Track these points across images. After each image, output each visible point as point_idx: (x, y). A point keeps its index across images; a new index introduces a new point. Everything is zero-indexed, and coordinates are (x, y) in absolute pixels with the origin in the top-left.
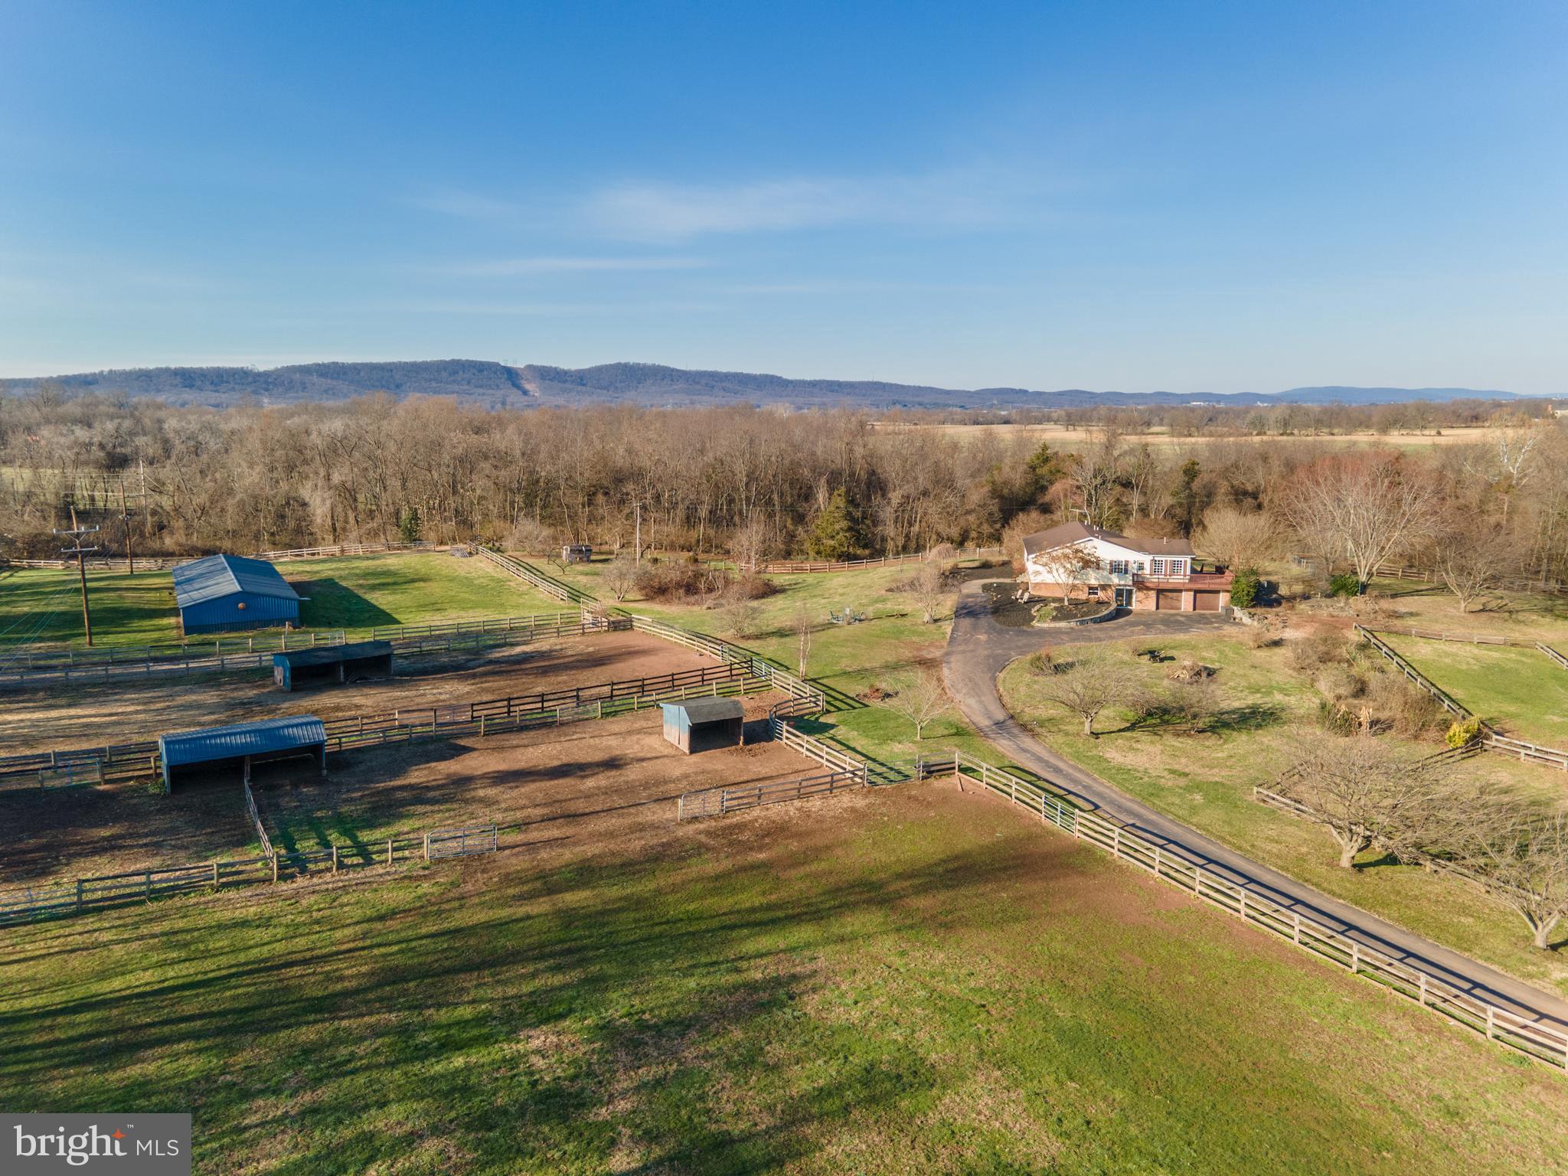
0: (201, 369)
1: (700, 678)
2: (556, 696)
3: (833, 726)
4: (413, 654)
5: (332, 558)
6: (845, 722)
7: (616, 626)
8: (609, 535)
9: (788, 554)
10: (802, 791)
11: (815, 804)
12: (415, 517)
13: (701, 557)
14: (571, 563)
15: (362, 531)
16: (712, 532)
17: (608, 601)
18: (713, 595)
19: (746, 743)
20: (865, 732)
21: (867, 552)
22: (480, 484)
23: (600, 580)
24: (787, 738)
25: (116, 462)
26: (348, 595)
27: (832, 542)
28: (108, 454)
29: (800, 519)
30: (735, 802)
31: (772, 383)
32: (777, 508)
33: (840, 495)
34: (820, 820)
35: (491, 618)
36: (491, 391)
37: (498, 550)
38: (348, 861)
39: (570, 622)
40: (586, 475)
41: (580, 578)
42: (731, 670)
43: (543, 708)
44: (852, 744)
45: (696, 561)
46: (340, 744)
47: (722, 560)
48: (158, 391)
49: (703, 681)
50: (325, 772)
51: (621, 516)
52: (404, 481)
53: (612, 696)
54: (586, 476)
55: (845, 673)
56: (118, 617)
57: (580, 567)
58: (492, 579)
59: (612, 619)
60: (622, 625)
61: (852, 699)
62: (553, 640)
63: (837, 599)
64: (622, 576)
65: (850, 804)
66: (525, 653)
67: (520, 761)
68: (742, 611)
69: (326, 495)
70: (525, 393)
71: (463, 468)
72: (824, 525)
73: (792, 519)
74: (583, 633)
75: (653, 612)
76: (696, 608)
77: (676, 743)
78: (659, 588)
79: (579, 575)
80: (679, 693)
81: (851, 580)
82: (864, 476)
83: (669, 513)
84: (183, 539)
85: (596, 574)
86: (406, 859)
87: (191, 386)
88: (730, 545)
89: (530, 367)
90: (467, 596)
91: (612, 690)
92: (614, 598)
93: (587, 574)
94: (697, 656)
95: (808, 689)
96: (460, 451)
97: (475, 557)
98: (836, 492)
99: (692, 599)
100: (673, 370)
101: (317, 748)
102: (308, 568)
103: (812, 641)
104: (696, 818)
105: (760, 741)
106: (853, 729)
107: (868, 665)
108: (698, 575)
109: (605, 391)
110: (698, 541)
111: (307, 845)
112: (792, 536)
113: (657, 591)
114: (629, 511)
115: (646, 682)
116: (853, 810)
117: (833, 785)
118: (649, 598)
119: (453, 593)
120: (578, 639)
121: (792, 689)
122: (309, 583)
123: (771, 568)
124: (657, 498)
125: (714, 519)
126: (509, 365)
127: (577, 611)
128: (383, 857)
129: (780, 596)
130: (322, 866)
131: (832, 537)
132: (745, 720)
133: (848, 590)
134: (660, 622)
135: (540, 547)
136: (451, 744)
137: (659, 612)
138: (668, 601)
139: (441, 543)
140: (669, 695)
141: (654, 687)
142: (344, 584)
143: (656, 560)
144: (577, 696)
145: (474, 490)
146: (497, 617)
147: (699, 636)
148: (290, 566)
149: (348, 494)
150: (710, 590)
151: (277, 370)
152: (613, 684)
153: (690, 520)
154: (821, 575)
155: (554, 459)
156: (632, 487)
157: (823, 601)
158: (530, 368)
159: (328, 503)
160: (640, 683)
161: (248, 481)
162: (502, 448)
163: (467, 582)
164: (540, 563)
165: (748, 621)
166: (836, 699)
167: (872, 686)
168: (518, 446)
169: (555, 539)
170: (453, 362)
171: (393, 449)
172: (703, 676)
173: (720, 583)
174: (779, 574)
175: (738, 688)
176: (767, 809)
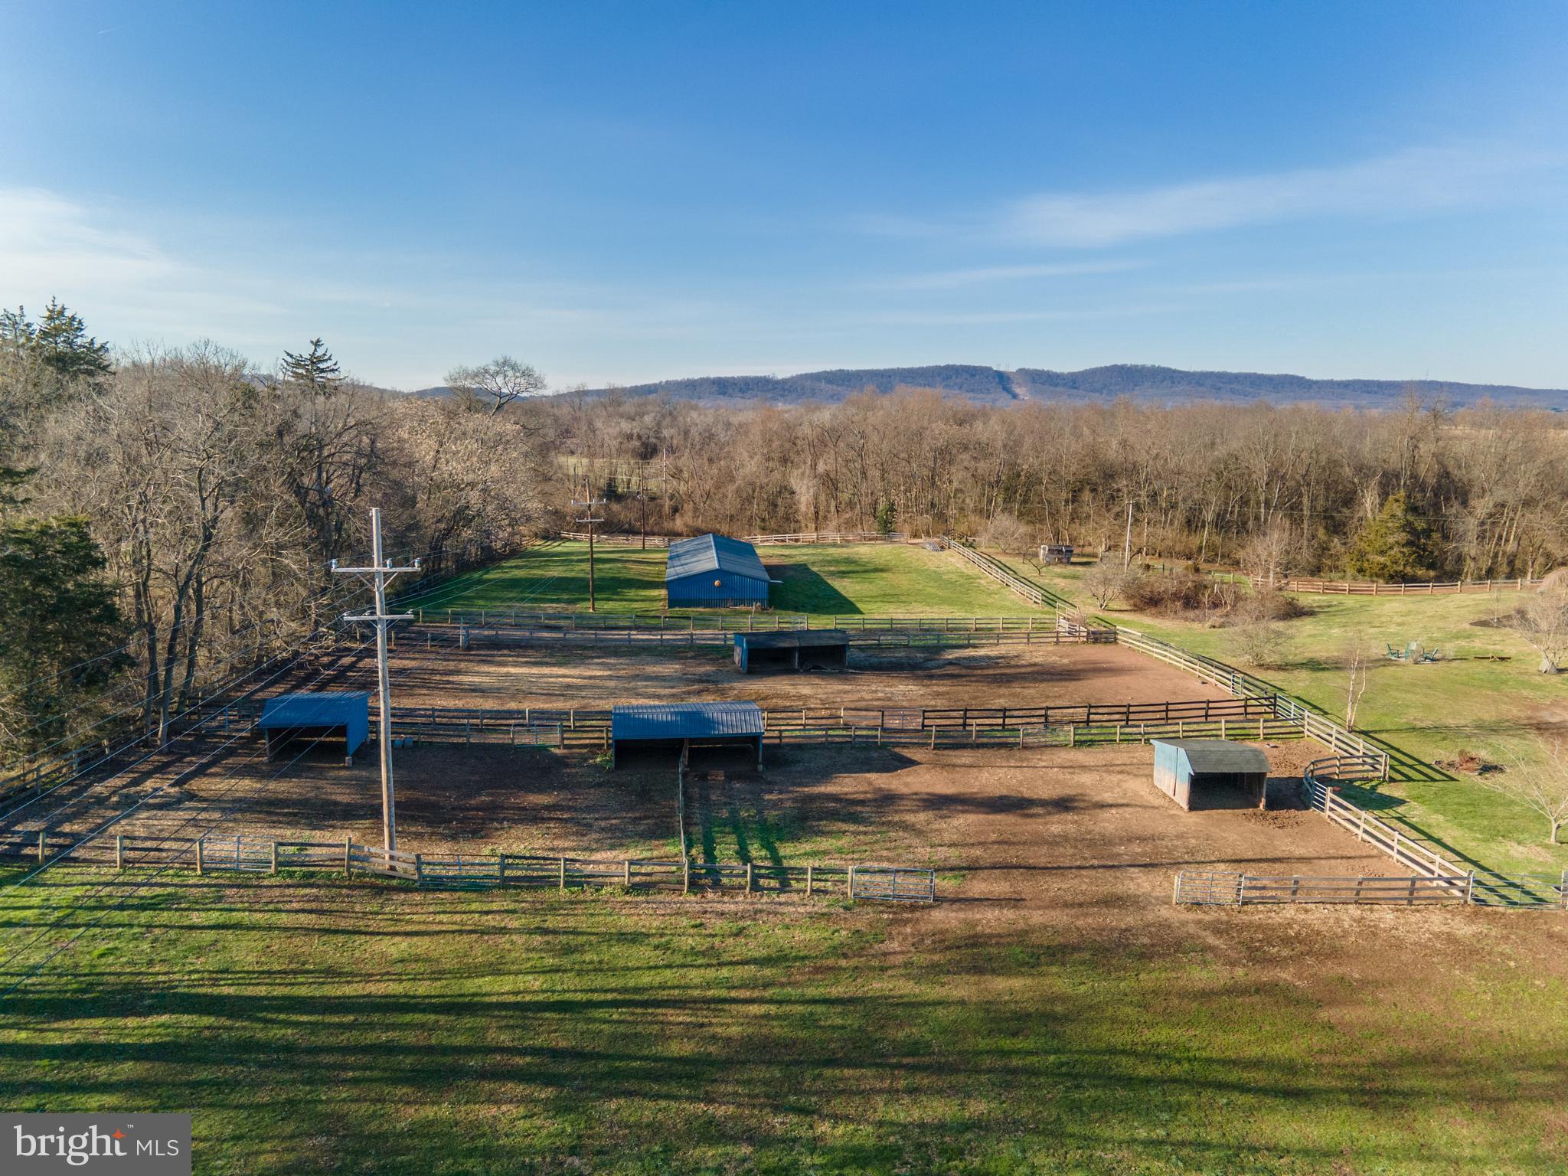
0: (733, 378)
1: (1203, 712)
2: (1020, 713)
3: (1401, 802)
4: (870, 647)
5: (812, 544)
6: (1420, 799)
7: (1095, 638)
8: (1093, 536)
9: (1316, 571)
10: (1363, 894)
11: (1385, 916)
12: (891, 509)
13: (1203, 566)
14: (1049, 564)
15: (841, 520)
16: (1218, 540)
17: (1088, 608)
18: (1219, 611)
19: (1270, 806)
20: (1456, 817)
21: (1432, 573)
22: (958, 476)
23: (1080, 584)
24: (1331, 809)
25: (648, 452)
26: (817, 581)
27: (1382, 559)
28: (643, 444)
29: (1337, 528)
30: (1256, 893)
31: (1291, 383)
32: (1306, 512)
33: (1397, 501)
34: (1398, 945)
35: (956, 615)
36: (980, 396)
37: (971, 546)
38: (762, 882)
39: (1043, 628)
40: (1073, 469)
41: (1057, 580)
42: (1246, 706)
43: (1004, 725)
44: (1437, 834)
45: (1197, 570)
46: (780, 737)
47: (1229, 572)
48: (700, 398)
49: (1207, 716)
50: (760, 767)
51: (1111, 516)
52: (883, 471)
53: (1088, 722)
54: (1071, 469)
55: (1414, 729)
56: (614, 586)
57: (1058, 569)
58: (962, 575)
59: (1092, 629)
60: (1104, 637)
61: (1429, 766)
62: (1021, 647)
63: (1393, 629)
64: (1106, 582)
65: (1445, 929)
66: (989, 658)
67: (972, 786)
68: (1262, 633)
69: (810, 484)
70: (1015, 396)
71: (944, 459)
72: (1372, 537)
73: (1326, 528)
74: (1057, 643)
75: (1143, 625)
76: (1196, 625)
77: (1170, 793)
78: (1151, 599)
79: (1056, 578)
80: (1175, 728)
81: (1411, 607)
82: (1432, 481)
83: (1166, 515)
84: (690, 522)
85: (1074, 577)
86: (826, 892)
87: (724, 394)
88: (1241, 555)
89: (1021, 371)
90: (934, 590)
91: (1089, 714)
92: (1096, 606)
93: (1065, 577)
94: (1199, 684)
95: (1361, 744)
96: (940, 443)
97: (947, 552)
98: (1391, 498)
99: (1191, 614)
100: (1175, 371)
101: (755, 739)
102: (786, 552)
103: (1368, 681)
104: (1199, 904)
105: (1289, 808)
106: (1437, 812)
107: (1451, 722)
108: (1200, 587)
109: (1097, 394)
110: (1200, 549)
111: (726, 851)
112: (1324, 549)
113: (1149, 602)
114: (1120, 509)
115: (1132, 709)
116: (1451, 938)
117: (1412, 894)
118: (1137, 609)
119: (920, 587)
120: (1051, 648)
121: (1335, 742)
122: (785, 567)
123: (1294, 585)
124: (1154, 496)
125: (1221, 523)
126: (1002, 369)
127: (1052, 616)
128: (801, 885)
129: (1308, 620)
130: (736, 881)
131: (1382, 553)
132: (1269, 775)
133: (1409, 619)
134: (1151, 638)
135: (1015, 545)
136: (897, 754)
137: (1149, 626)
138: (1160, 614)
139: (915, 536)
140: (1161, 729)
141: (1141, 716)
142: (815, 569)
143: (1148, 567)
144: (1046, 716)
145: (951, 482)
146: (963, 615)
147: (1202, 659)
148: (769, 549)
149: (830, 483)
150: (1215, 605)
151: (792, 378)
152: (1091, 707)
153: (1192, 524)
154: (1364, 598)
155: (1037, 451)
156: (1125, 483)
157: (1372, 630)
158: (1023, 372)
159: (812, 491)
160: (1125, 710)
161: (747, 470)
162: (984, 439)
163: (936, 577)
164: (1015, 562)
165: (1269, 646)
166: (1403, 764)
167: (1462, 753)
168: (1001, 436)
169: (1033, 537)
170: (947, 367)
171: (876, 440)
172: (1208, 709)
173: (1229, 599)
174: (1305, 591)
175: (1255, 732)
176: (1307, 911)
